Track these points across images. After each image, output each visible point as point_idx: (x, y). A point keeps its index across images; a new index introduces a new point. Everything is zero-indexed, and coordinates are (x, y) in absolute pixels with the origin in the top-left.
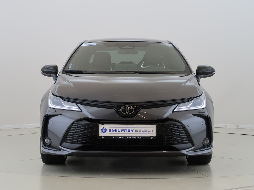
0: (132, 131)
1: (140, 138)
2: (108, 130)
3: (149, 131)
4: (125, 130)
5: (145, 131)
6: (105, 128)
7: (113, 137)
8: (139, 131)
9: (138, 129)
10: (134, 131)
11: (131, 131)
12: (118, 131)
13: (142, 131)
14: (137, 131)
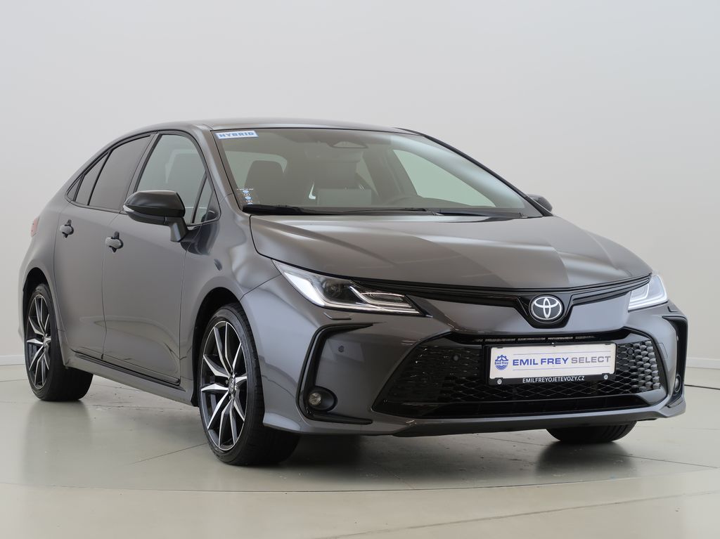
0: (565, 361)
1: (581, 378)
2: (510, 362)
3: (601, 359)
4: (548, 359)
5: (593, 360)
6: (505, 357)
7: (522, 379)
8: (581, 360)
9: (578, 356)
10: (569, 361)
11: (562, 361)
12: (534, 364)
13: (586, 362)
14: (574, 360)
